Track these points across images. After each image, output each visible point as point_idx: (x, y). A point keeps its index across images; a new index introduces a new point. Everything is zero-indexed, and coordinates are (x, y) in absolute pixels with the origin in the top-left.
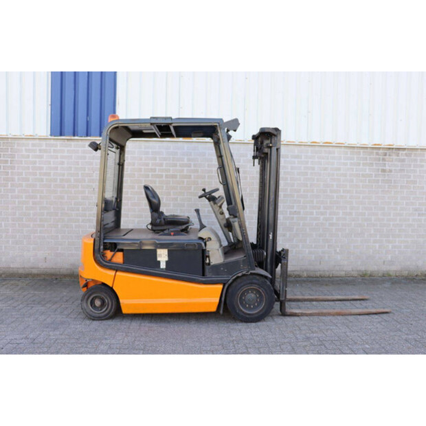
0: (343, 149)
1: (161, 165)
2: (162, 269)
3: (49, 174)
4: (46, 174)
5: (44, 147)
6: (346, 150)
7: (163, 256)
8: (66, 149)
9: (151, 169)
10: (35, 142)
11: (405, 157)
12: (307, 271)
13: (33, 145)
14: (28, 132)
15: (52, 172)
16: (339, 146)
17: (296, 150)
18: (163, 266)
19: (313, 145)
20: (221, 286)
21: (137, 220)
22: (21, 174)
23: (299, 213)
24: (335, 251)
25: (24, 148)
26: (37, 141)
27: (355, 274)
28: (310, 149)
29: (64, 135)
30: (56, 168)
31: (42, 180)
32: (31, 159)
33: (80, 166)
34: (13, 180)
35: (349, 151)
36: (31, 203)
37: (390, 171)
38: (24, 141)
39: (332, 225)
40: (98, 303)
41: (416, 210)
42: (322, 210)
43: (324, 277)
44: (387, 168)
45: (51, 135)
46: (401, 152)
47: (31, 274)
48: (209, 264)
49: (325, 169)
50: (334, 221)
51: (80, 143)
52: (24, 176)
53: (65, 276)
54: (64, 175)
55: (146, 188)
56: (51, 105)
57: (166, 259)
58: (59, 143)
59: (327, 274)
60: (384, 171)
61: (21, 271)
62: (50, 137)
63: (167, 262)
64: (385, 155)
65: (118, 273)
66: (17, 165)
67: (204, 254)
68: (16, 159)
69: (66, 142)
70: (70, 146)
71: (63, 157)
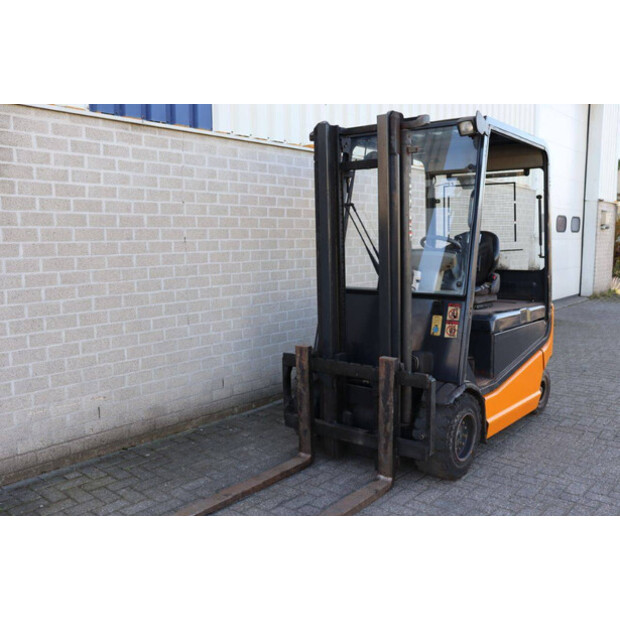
3: (96, 206)
4: (90, 206)
5: (83, 139)
8: (131, 147)
13: (57, 129)
15: (104, 200)
22: (31, 204)
25: (33, 134)
26: (65, 121)
30: (112, 192)
31: (82, 221)
32: (53, 166)
33: (159, 188)
36: (59, 279)
47: (67, 456)
52: (38, 210)
54: (128, 208)
58: (114, 129)
61: (44, 456)
62: (90, 112)
66: (16, 181)
68: (15, 162)
69: (130, 130)
70: (138, 140)
71: (124, 166)
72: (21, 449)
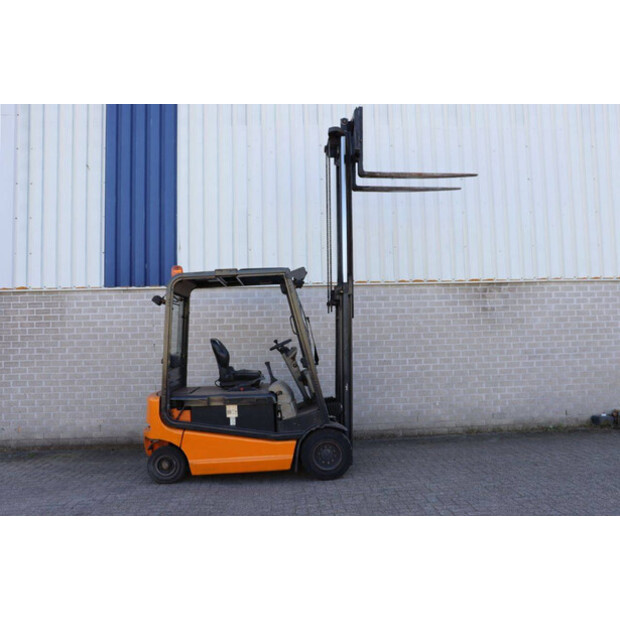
0: (436, 287)
1: (229, 315)
2: (233, 427)
3: (103, 330)
4: (100, 330)
5: (98, 300)
6: (440, 288)
7: (232, 412)
8: (122, 301)
9: (219, 320)
10: (87, 294)
11: (509, 293)
12: (403, 429)
13: (85, 298)
14: (80, 283)
15: (107, 327)
16: (431, 283)
17: (382, 291)
18: (233, 422)
19: (401, 284)
20: (294, 442)
21: (203, 378)
22: (72, 330)
23: (389, 362)
24: (435, 404)
25: (75, 302)
26: (90, 294)
27: (460, 430)
28: (398, 289)
29: (119, 286)
30: (111, 323)
31: (96, 337)
32: (83, 314)
33: (138, 319)
34: (63, 338)
35: (443, 288)
36: (83, 363)
37: (493, 309)
38: (76, 294)
39: (428, 374)
40: (165, 465)
41: (526, 352)
42: (416, 358)
43: (423, 435)
44: (489, 306)
45: (105, 286)
46: (503, 287)
47: (83, 445)
48: (281, 419)
49: (417, 311)
50: (431, 369)
51: (138, 293)
52: (75, 333)
53: (123, 446)
54: (120, 330)
55: (213, 342)
56: (105, 253)
57: (236, 415)
58: (113, 294)
59: (427, 432)
60: (485, 309)
61: (72, 442)
62: (104, 288)
63: (237, 419)
64: (485, 291)
65: (186, 433)
66: (67, 321)
67: (276, 409)
68: (67, 314)
69: (122, 293)
70: (127, 297)
71: (118, 310)
72: (62, 436)
